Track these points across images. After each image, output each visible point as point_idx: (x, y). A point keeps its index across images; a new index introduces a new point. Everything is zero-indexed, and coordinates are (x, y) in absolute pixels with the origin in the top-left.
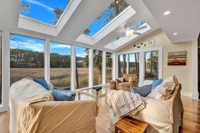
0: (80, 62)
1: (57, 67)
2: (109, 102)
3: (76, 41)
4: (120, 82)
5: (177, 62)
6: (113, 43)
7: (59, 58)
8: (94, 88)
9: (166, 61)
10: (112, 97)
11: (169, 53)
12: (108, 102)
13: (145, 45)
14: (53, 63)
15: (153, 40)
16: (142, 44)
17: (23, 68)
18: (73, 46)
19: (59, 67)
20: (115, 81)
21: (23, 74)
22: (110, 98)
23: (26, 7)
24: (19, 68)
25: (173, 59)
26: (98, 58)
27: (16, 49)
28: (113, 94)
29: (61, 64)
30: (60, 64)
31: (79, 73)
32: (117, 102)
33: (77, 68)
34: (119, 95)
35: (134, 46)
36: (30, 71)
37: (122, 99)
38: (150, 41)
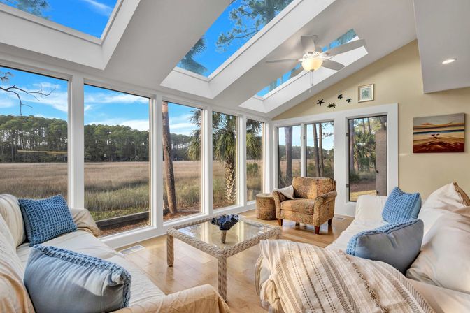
0: (183, 146)
1: (128, 160)
2: (269, 295)
3: (161, 85)
4: (284, 198)
5: (440, 143)
6: (265, 97)
7: (131, 139)
8: (213, 221)
9: (409, 140)
10: (282, 277)
11: (415, 119)
12: (266, 297)
13: (349, 101)
14: (118, 149)
15: (372, 86)
16: (340, 97)
17: (44, 164)
18: (154, 101)
19: (133, 160)
20: (271, 196)
21: (42, 176)
22: (272, 277)
23: (40, 7)
24: (35, 162)
25: (428, 136)
26: (226, 135)
27: (28, 118)
28: (283, 260)
29: (137, 151)
30: (136, 154)
31: (177, 173)
32: (304, 302)
33: (173, 162)
34: (310, 268)
35: (321, 102)
36: (60, 169)
37: (326, 291)
38: (363, 89)
